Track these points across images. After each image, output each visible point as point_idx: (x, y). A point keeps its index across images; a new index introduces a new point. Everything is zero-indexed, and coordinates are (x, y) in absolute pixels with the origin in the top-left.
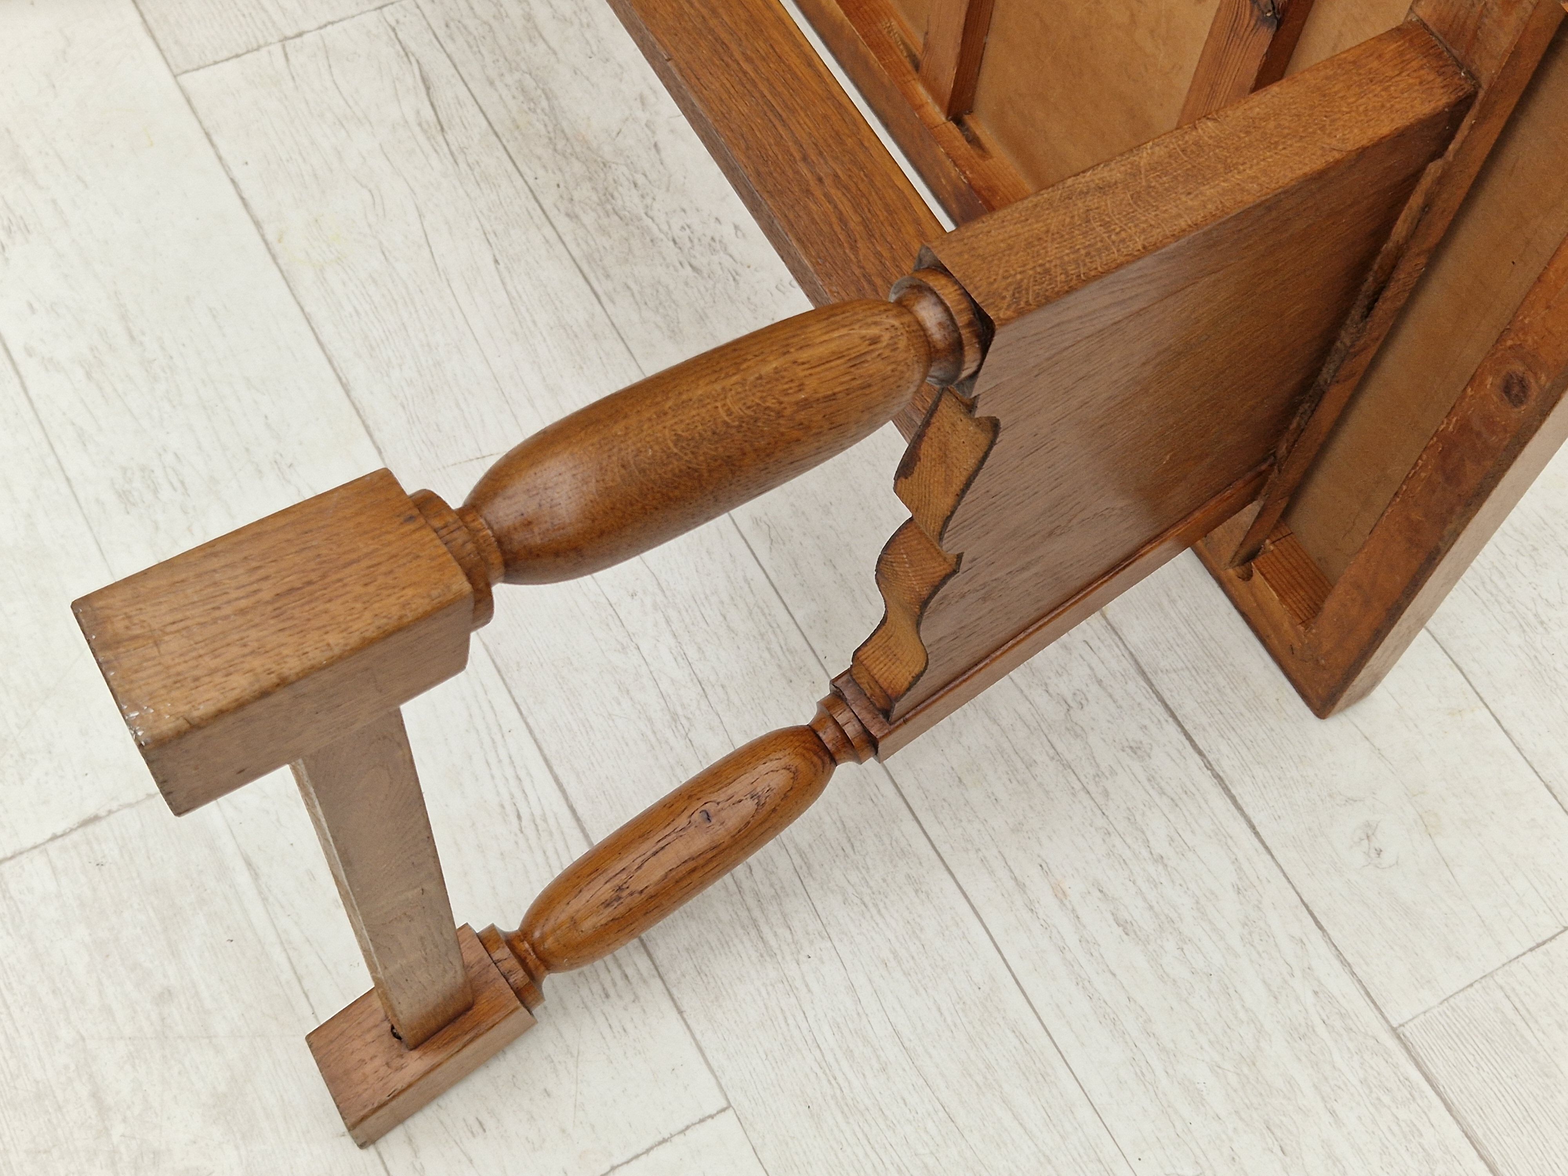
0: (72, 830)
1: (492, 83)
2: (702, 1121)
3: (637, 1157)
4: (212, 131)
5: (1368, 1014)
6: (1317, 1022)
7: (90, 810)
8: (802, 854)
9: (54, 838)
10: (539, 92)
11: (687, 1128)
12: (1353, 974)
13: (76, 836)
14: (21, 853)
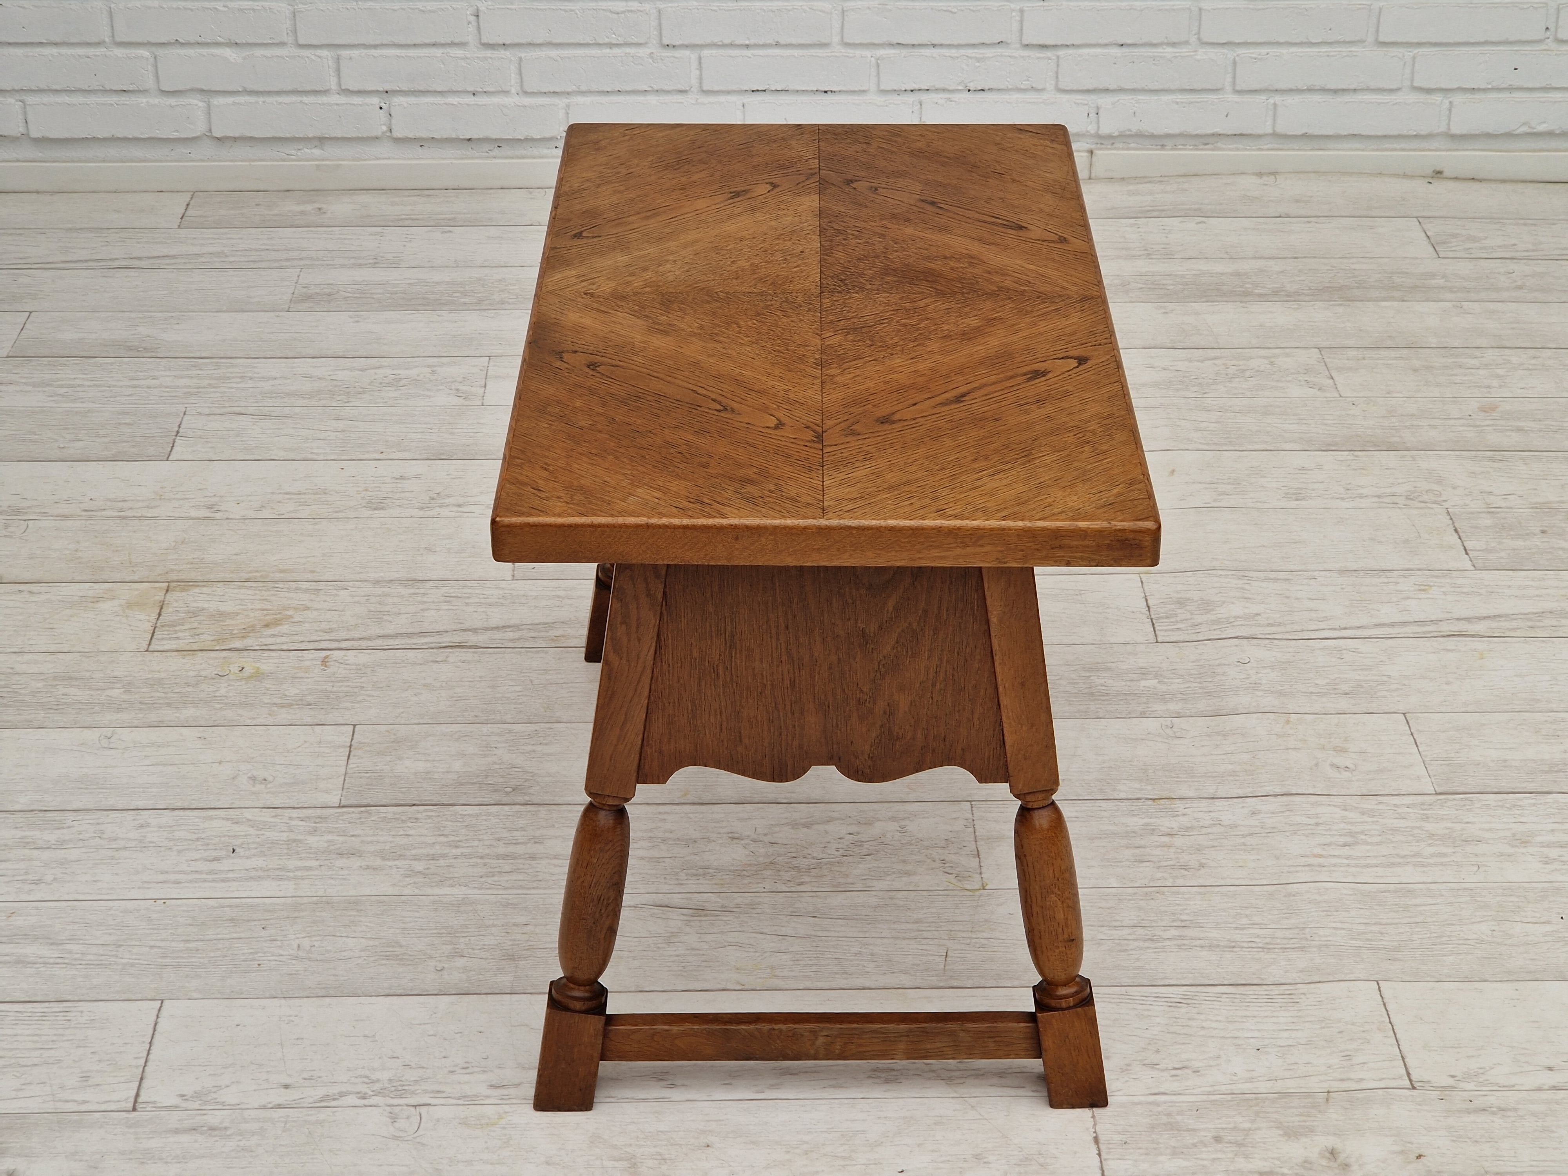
0: (1098, 1147)
1: (682, 884)
2: (1380, 991)
3: (1388, 1015)
4: (640, 989)
5: (1426, 798)
6: (1422, 812)
7: (1090, 1138)
8: (1254, 924)
9: (1099, 1155)
10: (701, 870)
11: (1381, 996)
12: (1403, 795)
13: (1102, 1147)
14: (1102, 1167)
